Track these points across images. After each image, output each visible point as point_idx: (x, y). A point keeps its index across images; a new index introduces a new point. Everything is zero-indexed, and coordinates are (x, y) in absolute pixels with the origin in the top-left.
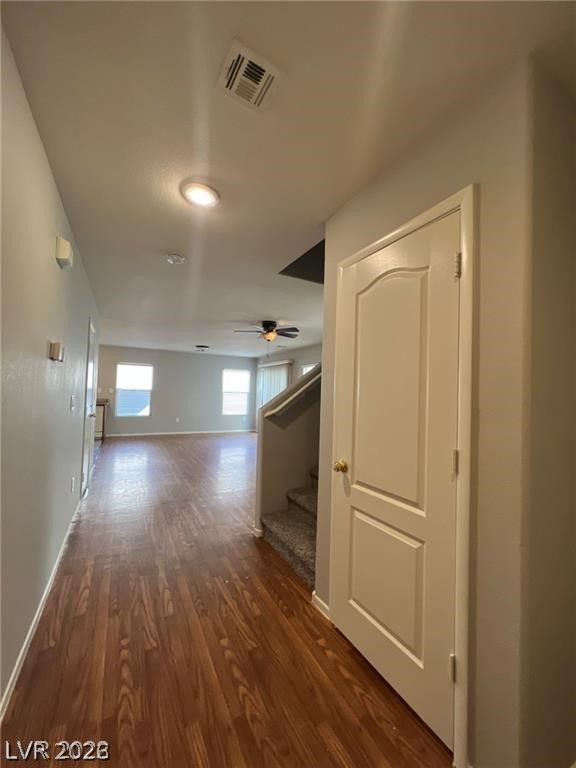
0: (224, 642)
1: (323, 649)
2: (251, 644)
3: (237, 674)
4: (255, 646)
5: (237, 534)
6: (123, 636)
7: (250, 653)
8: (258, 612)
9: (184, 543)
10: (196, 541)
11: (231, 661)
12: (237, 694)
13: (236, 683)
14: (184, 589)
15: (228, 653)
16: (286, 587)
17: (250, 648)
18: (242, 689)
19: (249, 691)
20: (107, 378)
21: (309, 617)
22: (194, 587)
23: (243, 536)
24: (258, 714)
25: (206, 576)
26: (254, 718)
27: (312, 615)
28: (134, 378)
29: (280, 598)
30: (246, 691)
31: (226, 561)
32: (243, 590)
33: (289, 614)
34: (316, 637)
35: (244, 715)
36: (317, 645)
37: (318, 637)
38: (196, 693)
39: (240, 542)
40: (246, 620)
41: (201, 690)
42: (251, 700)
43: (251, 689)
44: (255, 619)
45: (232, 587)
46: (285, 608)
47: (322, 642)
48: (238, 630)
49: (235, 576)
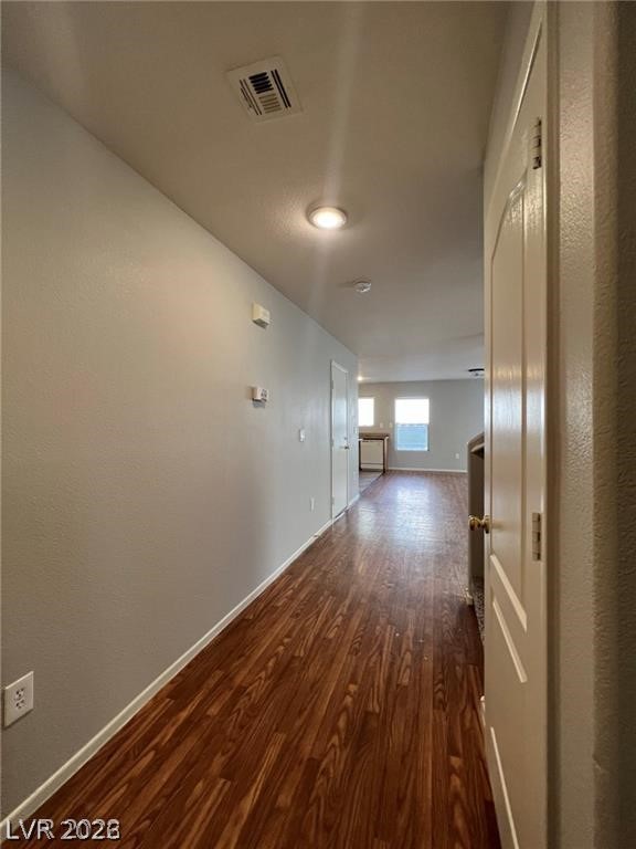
0: (353, 688)
1: (451, 771)
2: (374, 707)
3: (342, 723)
4: (377, 710)
5: (447, 592)
6: (288, 636)
7: (367, 714)
8: (406, 681)
9: (386, 582)
10: (397, 584)
11: (346, 708)
12: (329, 740)
13: (335, 730)
14: (355, 622)
15: (349, 699)
16: (459, 675)
17: (370, 709)
18: (335, 740)
19: (340, 746)
20: (385, 412)
21: (463, 725)
22: (364, 625)
23: (452, 596)
24: (332, 771)
25: (382, 621)
26: (325, 772)
27: (468, 724)
28: (413, 412)
29: (442, 681)
30: (337, 743)
31: (412, 615)
32: (408, 650)
33: (440, 705)
34: (453, 751)
35: (320, 762)
36: (448, 760)
37: (456, 754)
38: (301, 712)
39: (442, 601)
40: (388, 681)
41: (306, 713)
42: (335, 753)
43: (343, 746)
44: (398, 686)
45: (398, 644)
46: (440, 695)
47: (456, 761)
48: (373, 686)
49: (410, 633)
